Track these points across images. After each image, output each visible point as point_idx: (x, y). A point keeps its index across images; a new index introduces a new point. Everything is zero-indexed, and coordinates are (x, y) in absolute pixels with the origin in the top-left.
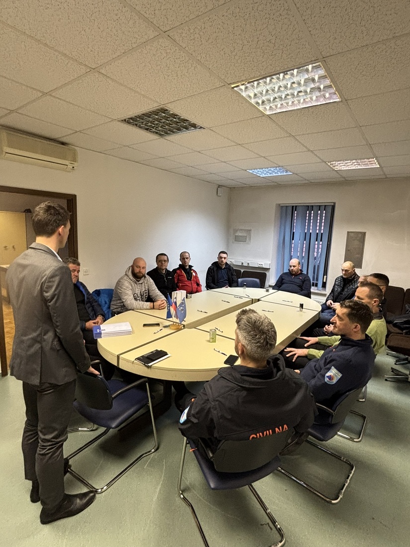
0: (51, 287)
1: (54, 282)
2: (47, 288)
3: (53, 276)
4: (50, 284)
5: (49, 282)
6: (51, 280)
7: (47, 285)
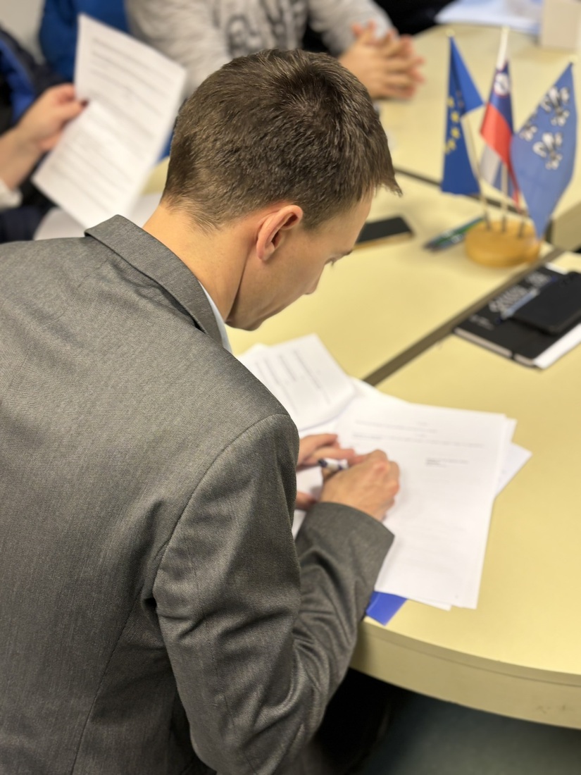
0: (204, 551)
1: (225, 521)
2: (180, 553)
3: (223, 489)
4: (204, 533)
5: (201, 519)
6: (213, 509)
7: (185, 539)
